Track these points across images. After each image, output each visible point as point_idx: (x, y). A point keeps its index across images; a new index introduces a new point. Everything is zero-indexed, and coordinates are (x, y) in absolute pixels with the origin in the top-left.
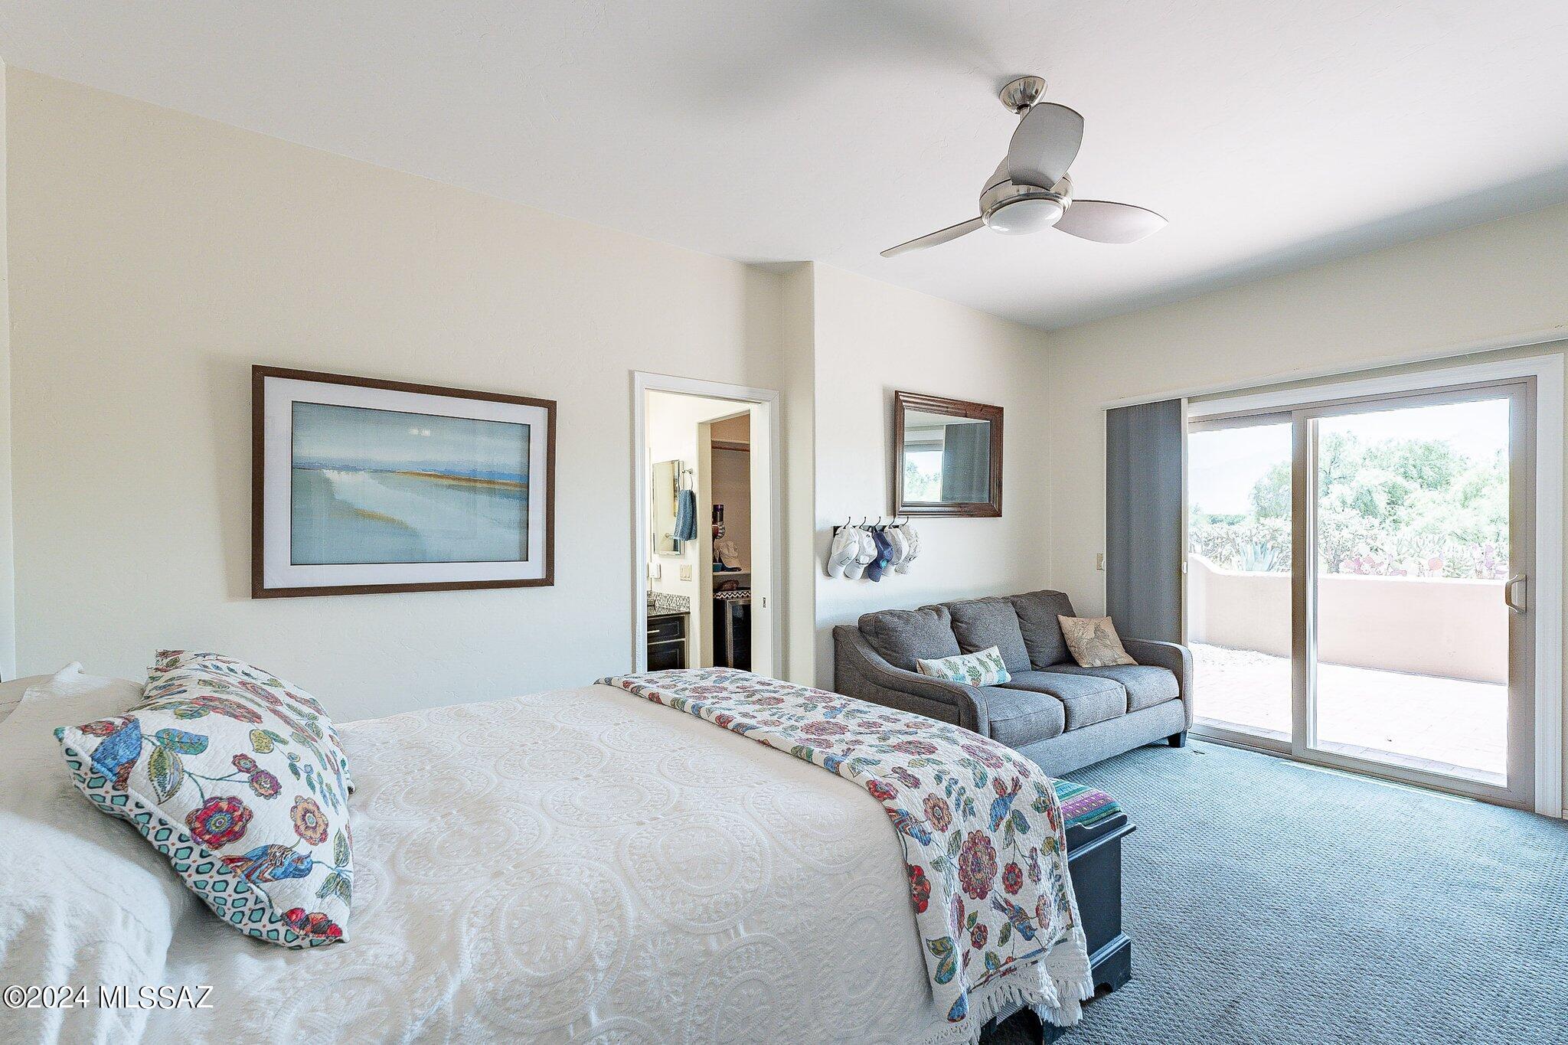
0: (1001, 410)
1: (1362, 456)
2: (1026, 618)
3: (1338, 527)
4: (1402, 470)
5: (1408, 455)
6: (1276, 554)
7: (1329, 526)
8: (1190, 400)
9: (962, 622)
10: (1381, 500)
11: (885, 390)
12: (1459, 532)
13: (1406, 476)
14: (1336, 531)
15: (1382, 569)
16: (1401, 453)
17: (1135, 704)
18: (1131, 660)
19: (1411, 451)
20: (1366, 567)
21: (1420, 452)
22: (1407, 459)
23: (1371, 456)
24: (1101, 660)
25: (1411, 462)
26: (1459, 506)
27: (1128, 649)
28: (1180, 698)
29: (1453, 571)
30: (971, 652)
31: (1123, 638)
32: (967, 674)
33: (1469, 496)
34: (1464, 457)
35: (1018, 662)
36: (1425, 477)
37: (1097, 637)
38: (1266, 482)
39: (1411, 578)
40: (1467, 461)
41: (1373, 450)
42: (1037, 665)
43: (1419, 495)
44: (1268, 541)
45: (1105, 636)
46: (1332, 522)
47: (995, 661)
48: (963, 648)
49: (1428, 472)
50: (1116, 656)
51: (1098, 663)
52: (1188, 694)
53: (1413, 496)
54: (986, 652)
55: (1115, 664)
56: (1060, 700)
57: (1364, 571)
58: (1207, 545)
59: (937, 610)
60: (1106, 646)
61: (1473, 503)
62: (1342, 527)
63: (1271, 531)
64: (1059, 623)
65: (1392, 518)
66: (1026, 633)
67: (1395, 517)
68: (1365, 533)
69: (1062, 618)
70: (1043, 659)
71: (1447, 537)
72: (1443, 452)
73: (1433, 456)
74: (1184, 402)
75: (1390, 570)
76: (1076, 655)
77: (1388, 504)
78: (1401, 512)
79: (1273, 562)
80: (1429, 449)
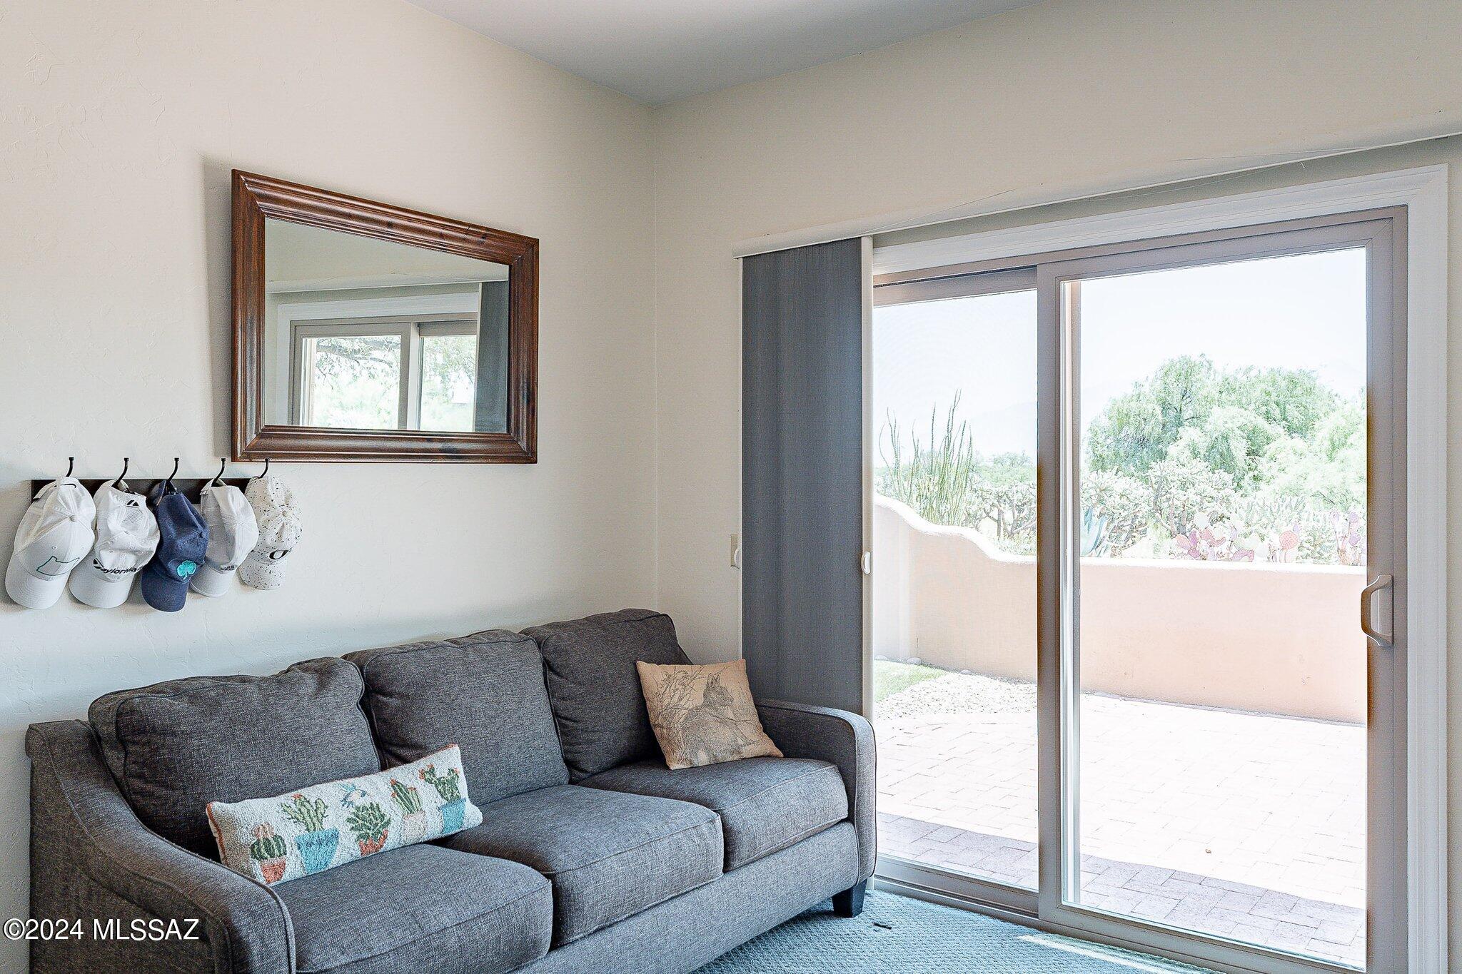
0: (533, 244)
1: (1218, 389)
2: (564, 671)
3: (1183, 486)
4: (1264, 408)
5: (1271, 389)
6: (1105, 524)
7: (1172, 484)
8: (878, 241)
9: (390, 695)
10: (1239, 449)
11: (208, 168)
12: (1325, 492)
13: (1268, 417)
14: (1180, 491)
15: (1223, 548)
16: (1263, 386)
17: (743, 851)
18: (768, 746)
19: (1274, 383)
20: (1203, 546)
21: (1284, 384)
22: (1269, 394)
23: (1228, 388)
24: (708, 750)
25: (1274, 397)
26: (1325, 458)
27: (769, 725)
28: (849, 819)
29: (1313, 548)
30: (405, 761)
31: (763, 701)
32: (345, 830)
33: (1337, 443)
34: (1334, 393)
35: (526, 771)
36: (1290, 419)
37: (708, 704)
38: (1105, 422)
39: (1260, 564)
40: (1336, 399)
41: (1231, 380)
42: (582, 771)
43: (1283, 444)
44: (1094, 506)
45: (726, 701)
46: (1176, 478)
47: (440, 783)
48: (390, 753)
49: (1292, 412)
50: (740, 742)
51: (702, 758)
52: (864, 810)
53: (1273, 445)
54: (423, 764)
55: (736, 757)
56: (547, 876)
57: (1201, 551)
58: (1020, 511)
59: (323, 670)
60: (723, 721)
61: (1341, 454)
62: (1188, 484)
63: (1098, 490)
64: (637, 677)
65: (1251, 474)
66: (561, 705)
67: (1256, 473)
68: (1214, 494)
69: (644, 667)
70: (594, 756)
71: (1309, 499)
72: (1309, 385)
73: (1298, 391)
74: (866, 245)
75: (1234, 550)
76: (662, 744)
77: (1248, 454)
78: (1263, 465)
79: (1101, 536)
80: (1293, 382)
